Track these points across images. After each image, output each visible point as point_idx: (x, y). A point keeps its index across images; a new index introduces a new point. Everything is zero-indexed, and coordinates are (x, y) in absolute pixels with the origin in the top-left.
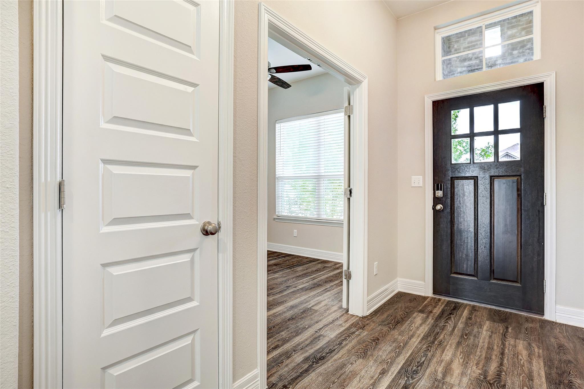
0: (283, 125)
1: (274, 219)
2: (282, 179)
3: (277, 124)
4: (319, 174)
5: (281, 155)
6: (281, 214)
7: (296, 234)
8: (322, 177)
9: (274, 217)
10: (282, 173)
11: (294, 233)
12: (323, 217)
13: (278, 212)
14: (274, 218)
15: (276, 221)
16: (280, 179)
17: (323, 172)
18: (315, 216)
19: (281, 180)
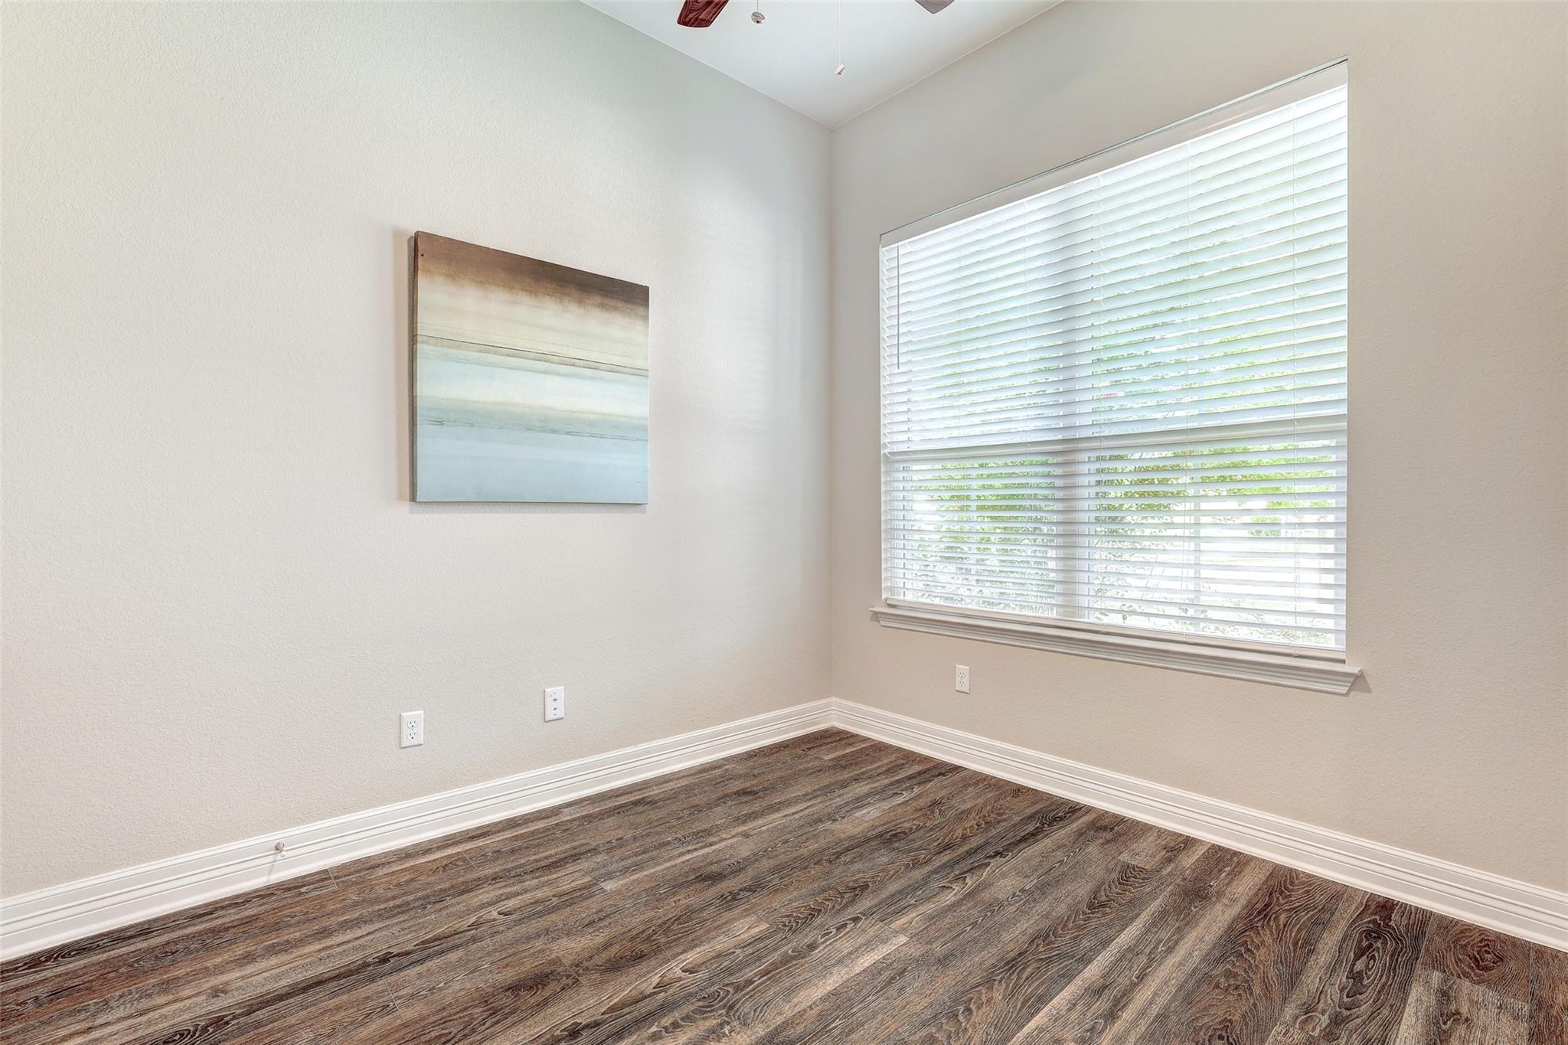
0: (910, 249)
1: (876, 616)
2: (905, 461)
3: (883, 247)
4: (1068, 435)
5: (903, 369)
6: (902, 598)
7: (966, 680)
8: (1081, 446)
9: (876, 609)
10: (904, 437)
11: (958, 679)
12: (1086, 620)
13: (892, 589)
14: (876, 613)
15: (882, 623)
16: (898, 461)
17: (1086, 420)
18: (1051, 615)
19: (901, 466)
